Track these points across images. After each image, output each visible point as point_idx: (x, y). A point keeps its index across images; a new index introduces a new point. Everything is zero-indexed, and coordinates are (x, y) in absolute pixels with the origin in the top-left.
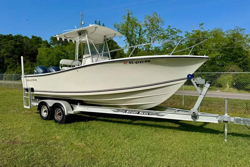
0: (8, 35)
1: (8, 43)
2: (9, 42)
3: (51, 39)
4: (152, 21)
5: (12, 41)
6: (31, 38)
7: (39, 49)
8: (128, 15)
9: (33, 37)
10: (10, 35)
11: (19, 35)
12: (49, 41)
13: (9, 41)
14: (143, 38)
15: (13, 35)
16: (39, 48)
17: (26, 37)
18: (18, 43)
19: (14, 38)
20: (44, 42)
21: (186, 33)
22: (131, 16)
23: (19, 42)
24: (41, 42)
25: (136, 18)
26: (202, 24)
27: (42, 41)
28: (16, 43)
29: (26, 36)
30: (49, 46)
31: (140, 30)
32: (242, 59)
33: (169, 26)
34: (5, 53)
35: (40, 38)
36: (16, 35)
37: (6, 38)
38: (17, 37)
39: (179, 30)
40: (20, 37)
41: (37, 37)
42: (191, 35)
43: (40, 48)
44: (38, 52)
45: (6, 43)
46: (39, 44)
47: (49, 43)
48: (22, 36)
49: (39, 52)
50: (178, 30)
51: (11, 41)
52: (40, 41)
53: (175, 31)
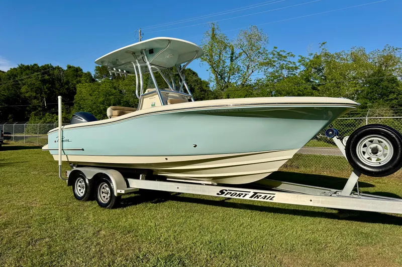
0: (32, 65)
1: (32, 78)
2: (33, 75)
3: (97, 70)
4: (250, 39)
5: (38, 75)
6: (65, 68)
7: (78, 85)
8: (213, 31)
9: (69, 67)
10: (35, 65)
11: (48, 65)
12: (93, 74)
13: (33, 73)
14: (236, 66)
15: (40, 65)
16: (78, 83)
17: (58, 68)
18: (47, 77)
19: (40, 70)
20: (86, 74)
21: (300, 58)
22: (217, 32)
23: (48, 75)
24: (81, 75)
25: (225, 36)
26: (323, 44)
27: (82, 72)
28: (43, 77)
29: (58, 66)
30: (93, 80)
31: (232, 54)
32: (395, 96)
33: (275, 48)
34: (27, 92)
35: (79, 67)
36: (43, 65)
37: (29, 69)
38: (46, 69)
39: (291, 54)
40: (49, 68)
41: (74, 67)
42: (308, 61)
43: (80, 84)
44: (76, 90)
45: (29, 77)
46: (79, 79)
47: (93, 76)
48: (52, 67)
49: (78, 89)
50: (289, 54)
51: (36, 74)
52: (79, 73)
53: (284, 54)
